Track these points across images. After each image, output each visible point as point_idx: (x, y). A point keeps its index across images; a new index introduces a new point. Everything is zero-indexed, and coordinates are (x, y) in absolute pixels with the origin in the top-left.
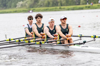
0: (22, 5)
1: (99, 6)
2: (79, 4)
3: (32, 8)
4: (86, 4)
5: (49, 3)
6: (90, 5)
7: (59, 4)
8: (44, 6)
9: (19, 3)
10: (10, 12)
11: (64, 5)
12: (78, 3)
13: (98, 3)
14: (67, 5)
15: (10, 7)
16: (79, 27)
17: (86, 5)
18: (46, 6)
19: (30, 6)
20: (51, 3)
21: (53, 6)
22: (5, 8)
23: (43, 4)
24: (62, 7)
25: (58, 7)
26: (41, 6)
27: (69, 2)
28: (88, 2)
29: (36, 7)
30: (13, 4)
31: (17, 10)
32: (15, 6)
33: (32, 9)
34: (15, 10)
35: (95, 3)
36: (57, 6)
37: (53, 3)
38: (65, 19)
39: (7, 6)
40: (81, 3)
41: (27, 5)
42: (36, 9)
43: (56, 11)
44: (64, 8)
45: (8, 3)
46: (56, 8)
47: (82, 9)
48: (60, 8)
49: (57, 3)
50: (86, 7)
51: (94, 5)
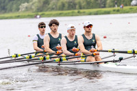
0: (26, 8)
1: (131, 9)
2: (104, 7)
3: (41, 11)
4: (114, 6)
5: (63, 5)
6: (119, 8)
7: (77, 6)
8: (57, 10)
9: (23, 4)
10: (11, 18)
11: (84, 8)
12: (103, 5)
13: (130, 5)
14: (88, 8)
15: (11, 11)
16: (105, 37)
17: (114, 8)
18: (59, 10)
19: (38, 9)
20: (67, 5)
21: (69, 9)
22: (3, 11)
23: (56, 6)
24: (82, 11)
25: (76, 11)
26: (53, 9)
27: (91, 4)
28: (116, 3)
29: (46, 11)
30: (15, 6)
31: (20, 14)
32: (18, 9)
33: (40, 13)
34: (17, 14)
35: (126, 5)
36: (75, 9)
37: (69, 5)
38: (90, 26)
39: (6, 9)
40: (107, 6)
41: (33, 7)
42: (46, 13)
43: (72, 16)
44: (84, 12)
45: (7, 5)
46: (73, 12)
47: (108, 13)
48: (79, 12)
49: (75, 4)
50: (114, 10)
51: (125, 8)
